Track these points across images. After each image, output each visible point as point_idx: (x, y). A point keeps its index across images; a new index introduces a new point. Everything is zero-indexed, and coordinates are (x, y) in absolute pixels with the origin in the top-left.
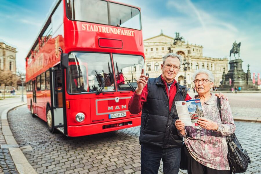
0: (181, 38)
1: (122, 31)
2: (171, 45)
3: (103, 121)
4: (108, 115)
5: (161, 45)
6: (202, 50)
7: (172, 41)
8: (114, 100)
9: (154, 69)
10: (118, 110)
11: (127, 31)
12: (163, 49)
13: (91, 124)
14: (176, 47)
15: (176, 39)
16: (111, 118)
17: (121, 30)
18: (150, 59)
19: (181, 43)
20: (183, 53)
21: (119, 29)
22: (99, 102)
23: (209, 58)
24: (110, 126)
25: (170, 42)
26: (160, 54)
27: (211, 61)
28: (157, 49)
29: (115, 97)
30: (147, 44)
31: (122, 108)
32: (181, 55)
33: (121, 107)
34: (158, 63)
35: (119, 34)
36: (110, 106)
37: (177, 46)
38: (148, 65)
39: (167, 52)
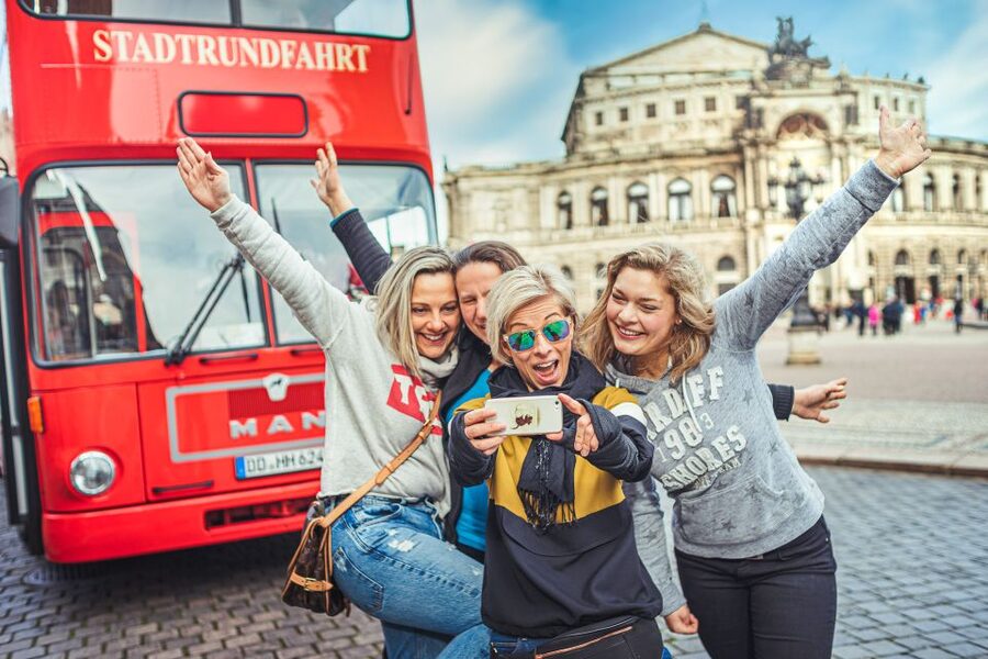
0: (807, 43)
1: (304, 49)
2: (752, 83)
3: (207, 490)
4: (236, 463)
5: (698, 85)
6: (923, 102)
7: (756, 60)
8: (263, 391)
9: (664, 213)
10: (281, 437)
11: (329, 46)
12: (710, 104)
13: (148, 502)
14: (778, 92)
15: (779, 50)
16: (248, 475)
17: (299, 46)
18: (644, 161)
19: (805, 67)
20: (821, 123)
21: (284, 44)
22: (179, 399)
23: (960, 146)
24: (249, 513)
25: (748, 65)
26: (695, 134)
27: (975, 160)
28: (680, 107)
29: (265, 376)
30: (628, 82)
31: (307, 426)
32: (809, 133)
33: (297, 423)
34: (690, 184)
35: (286, 64)
36: (242, 417)
37: (783, 88)
38: (637, 191)
39: (732, 119)
